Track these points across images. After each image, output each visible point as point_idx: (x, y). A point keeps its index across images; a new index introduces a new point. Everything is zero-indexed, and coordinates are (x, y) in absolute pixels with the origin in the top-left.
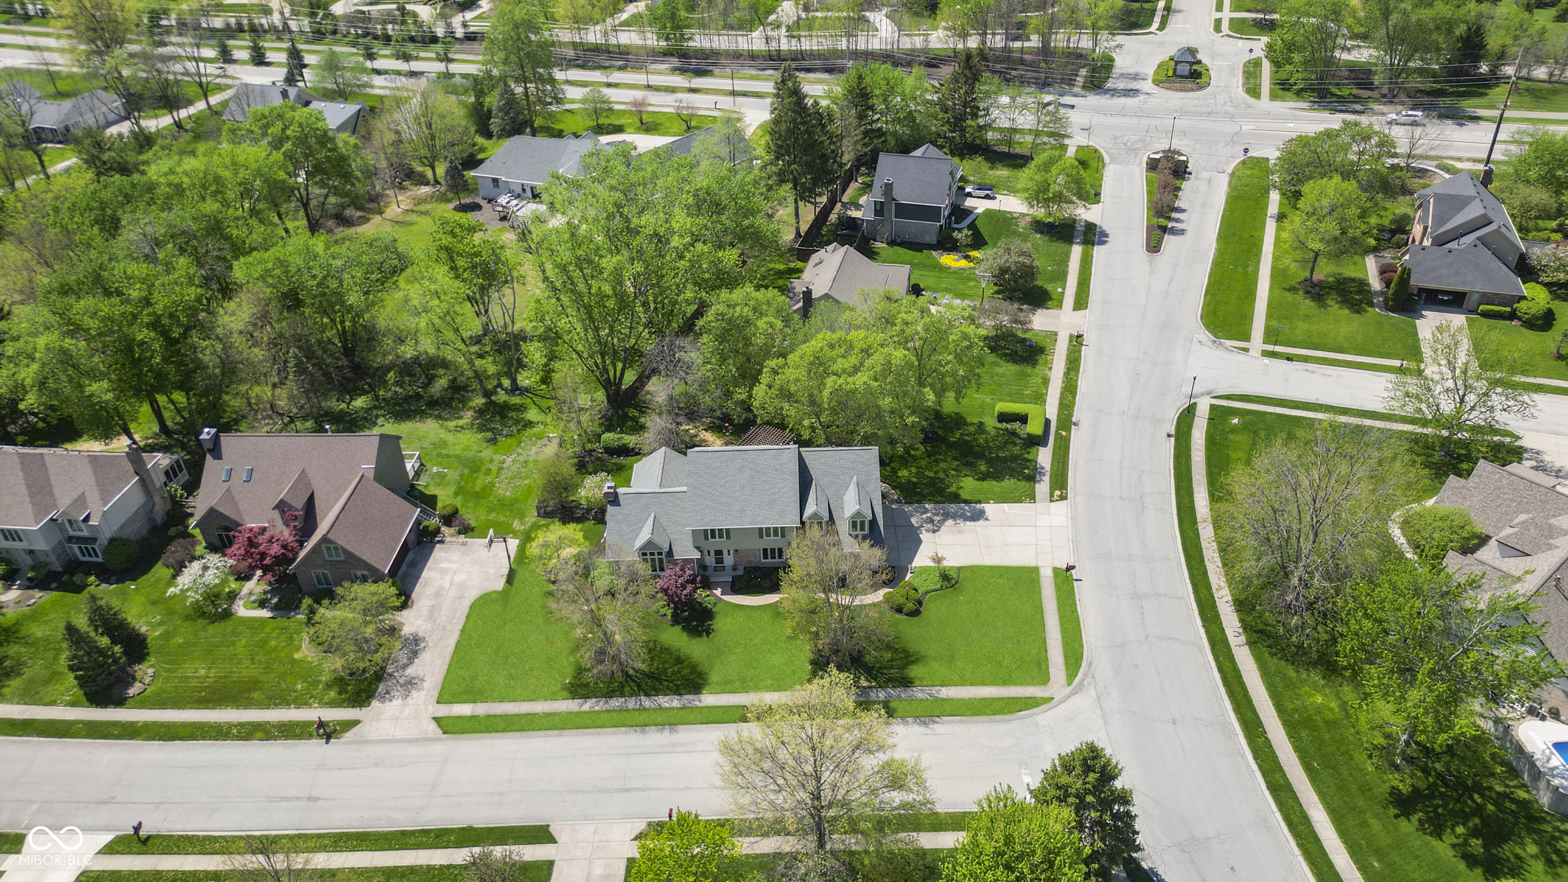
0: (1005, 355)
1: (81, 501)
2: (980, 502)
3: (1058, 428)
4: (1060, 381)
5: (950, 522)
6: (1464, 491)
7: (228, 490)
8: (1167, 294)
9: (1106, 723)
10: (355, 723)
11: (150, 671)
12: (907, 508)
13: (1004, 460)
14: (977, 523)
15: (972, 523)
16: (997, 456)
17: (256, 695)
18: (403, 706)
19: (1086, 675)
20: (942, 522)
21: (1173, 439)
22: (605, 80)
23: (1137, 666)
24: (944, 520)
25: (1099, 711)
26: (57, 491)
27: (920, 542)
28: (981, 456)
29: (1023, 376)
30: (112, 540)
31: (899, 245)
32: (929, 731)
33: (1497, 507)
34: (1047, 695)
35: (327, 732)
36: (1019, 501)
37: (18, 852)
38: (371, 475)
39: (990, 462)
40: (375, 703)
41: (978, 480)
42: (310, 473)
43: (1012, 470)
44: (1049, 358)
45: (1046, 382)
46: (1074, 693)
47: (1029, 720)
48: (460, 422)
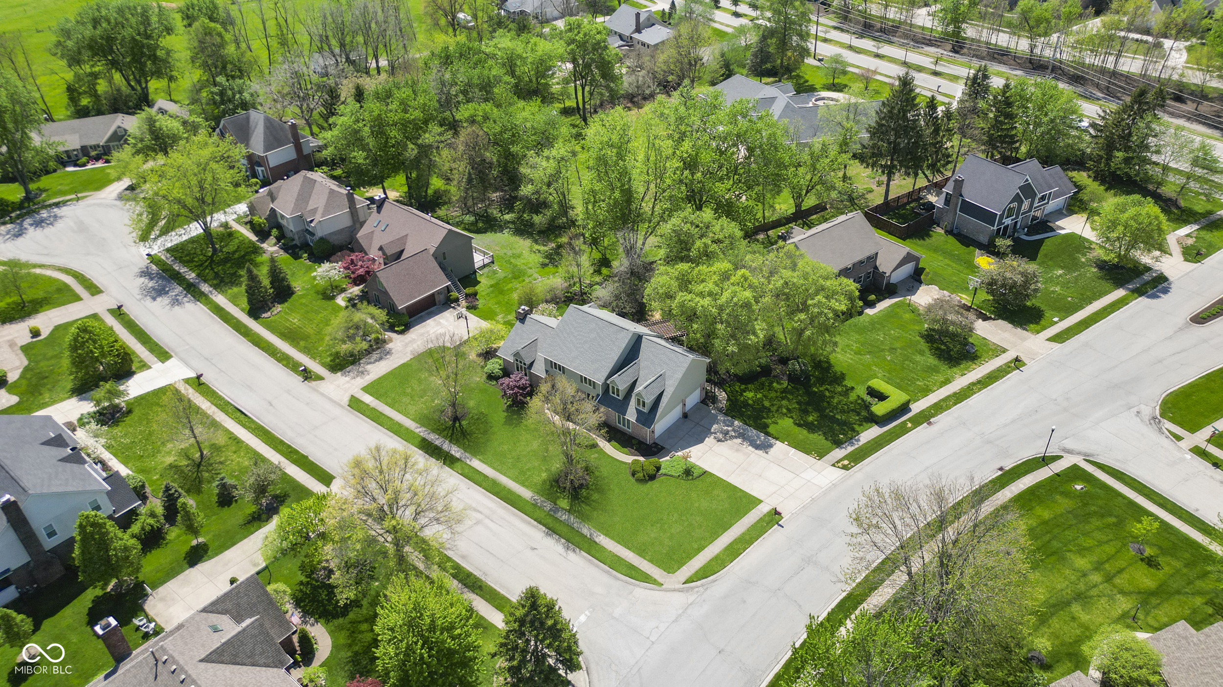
0: (938, 349)
1: (314, 211)
2: (777, 439)
3: (910, 420)
4: (960, 387)
5: (739, 441)
6: (1183, 642)
7: (372, 232)
8: (1160, 361)
9: (676, 621)
10: (321, 378)
11: (279, 309)
12: (721, 417)
13: (833, 420)
14: (757, 451)
15: (753, 449)
16: (834, 417)
17: (302, 343)
18: (348, 382)
19: (702, 585)
20: (732, 437)
21: (1000, 473)
22: (875, 50)
23: (745, 602)
24: (736, 437)
25: (681, 611)
26: (310, 203)
27: (702, 441)
28: (819, 409)
29: (934, 370)
30: (322, 239)
31: (954, 235)
32: (565, 554)
33: (1203, 674)
34: (660, 580)
35: (307, 375)
36: (808, 452)
37: (163, 363)
38: (432, 251)
39: (823, 416)
40: (339, 374)
41: (796, 424)
42: (409, 237)
43: (832, 430)
44: (974, 366)
45: (947, 382)
46: (679, 590)
47: (631, 587)
48: (542, 248)
